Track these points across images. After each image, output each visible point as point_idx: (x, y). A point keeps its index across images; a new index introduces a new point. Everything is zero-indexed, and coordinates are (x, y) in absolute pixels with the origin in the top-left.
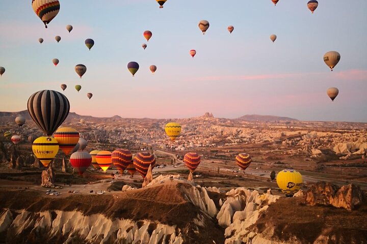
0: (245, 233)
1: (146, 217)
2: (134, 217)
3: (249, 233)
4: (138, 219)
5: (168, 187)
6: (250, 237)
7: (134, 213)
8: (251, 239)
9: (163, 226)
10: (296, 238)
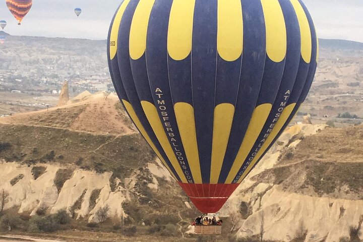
0: (248, 186)
1: (50, 158)
2: (25, 158)
3: (256, 185)
4: (34, 162)
5: (98, 108)
6: (259, 192)
7: (26, 150)
8: (261, 195)
9: (85, 173)
10: (347, 189)
